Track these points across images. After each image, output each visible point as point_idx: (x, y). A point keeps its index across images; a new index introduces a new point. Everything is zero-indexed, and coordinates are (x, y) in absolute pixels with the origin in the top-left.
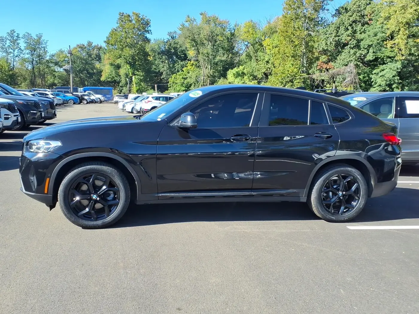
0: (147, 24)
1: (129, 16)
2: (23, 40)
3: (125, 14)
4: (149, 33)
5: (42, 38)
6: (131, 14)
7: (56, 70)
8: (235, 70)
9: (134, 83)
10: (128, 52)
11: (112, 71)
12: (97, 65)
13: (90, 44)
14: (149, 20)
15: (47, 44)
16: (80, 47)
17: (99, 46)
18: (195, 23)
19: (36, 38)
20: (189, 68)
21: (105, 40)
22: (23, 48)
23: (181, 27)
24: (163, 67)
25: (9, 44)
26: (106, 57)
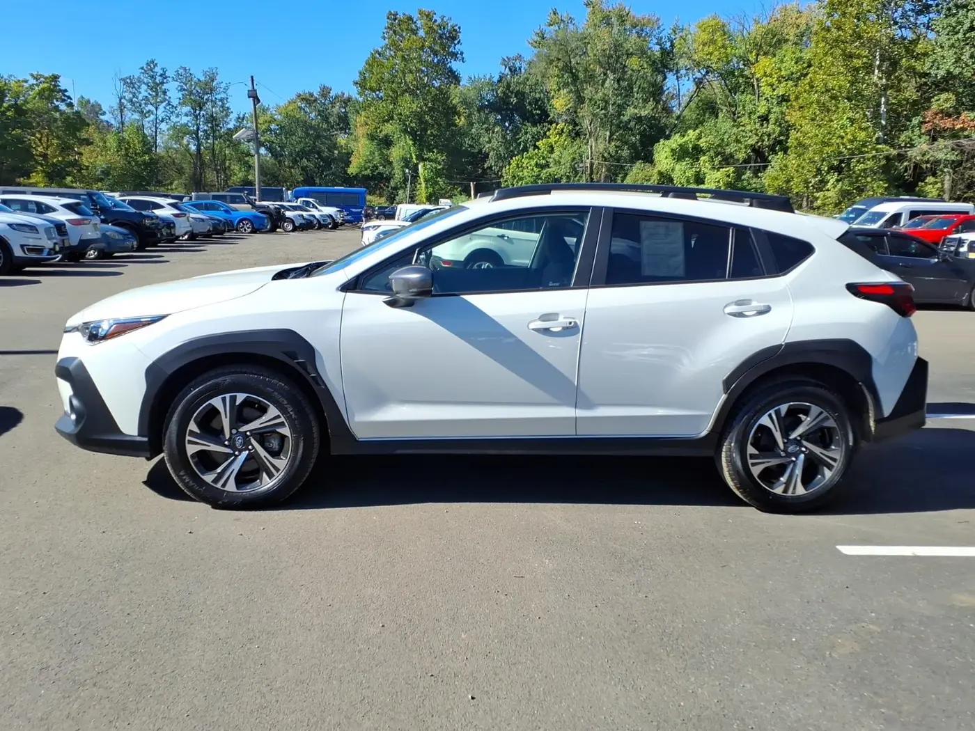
0: (453, 36)
1: (410, 18)
2: (175, 83)
3: (400, 16)
4: (457, 59)
5: (219, 79)
6: (416, 16)
8: (676, 140)
9: (422, 179)
10: (409, 105)
11: (372, 153)
12: (342, 139)
13: (325, 92)
14: (456, 28)
15: (229, 92)
16: (303, 99)
17: (346, 96)
18: (571, 27)
19: (202, 78)
20: (552, 139)
21: (357, 79)
22: (175, 102)
23: (536, 38)
24: (491, 142)
25: (146, 94)
26: (360, 120)
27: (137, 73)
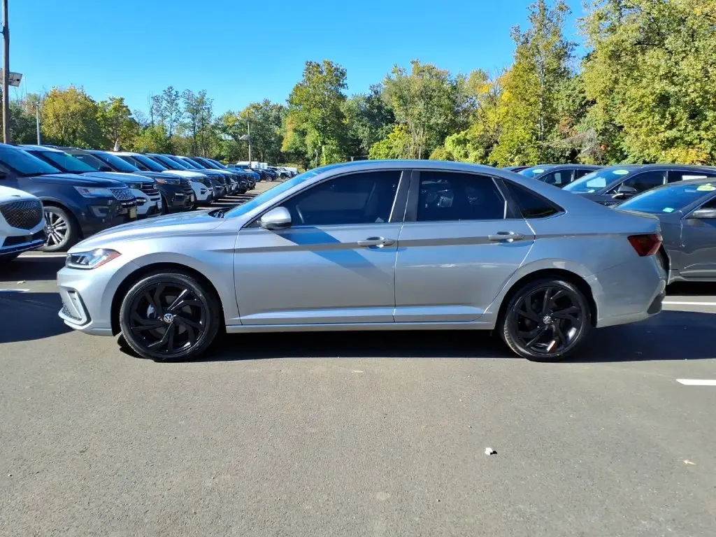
0: (343, 74)
1: (318, 65)
2: (182, 99)
3: (313, 64)
4: (344, 88)
5: (207, 96)
6: (321, 63)
7: (223, 138)
8: (455, 136)
9: (324, 155)
10: (317, 114)
11: (295, 140)
12: (277, 131)
13: (267, 103)
14: (344, 71)
15: (213, 104)
16: (254, 107)
17: (279, 105)
18: (404, 74)
19: (198, 96)
20: (397, 132)
21: (288, 98)
22: (182, 110)
23: (386, 80)
24: (363, 132)
25: (165, 106)
26: (288, 120)
27: (160, 93)
